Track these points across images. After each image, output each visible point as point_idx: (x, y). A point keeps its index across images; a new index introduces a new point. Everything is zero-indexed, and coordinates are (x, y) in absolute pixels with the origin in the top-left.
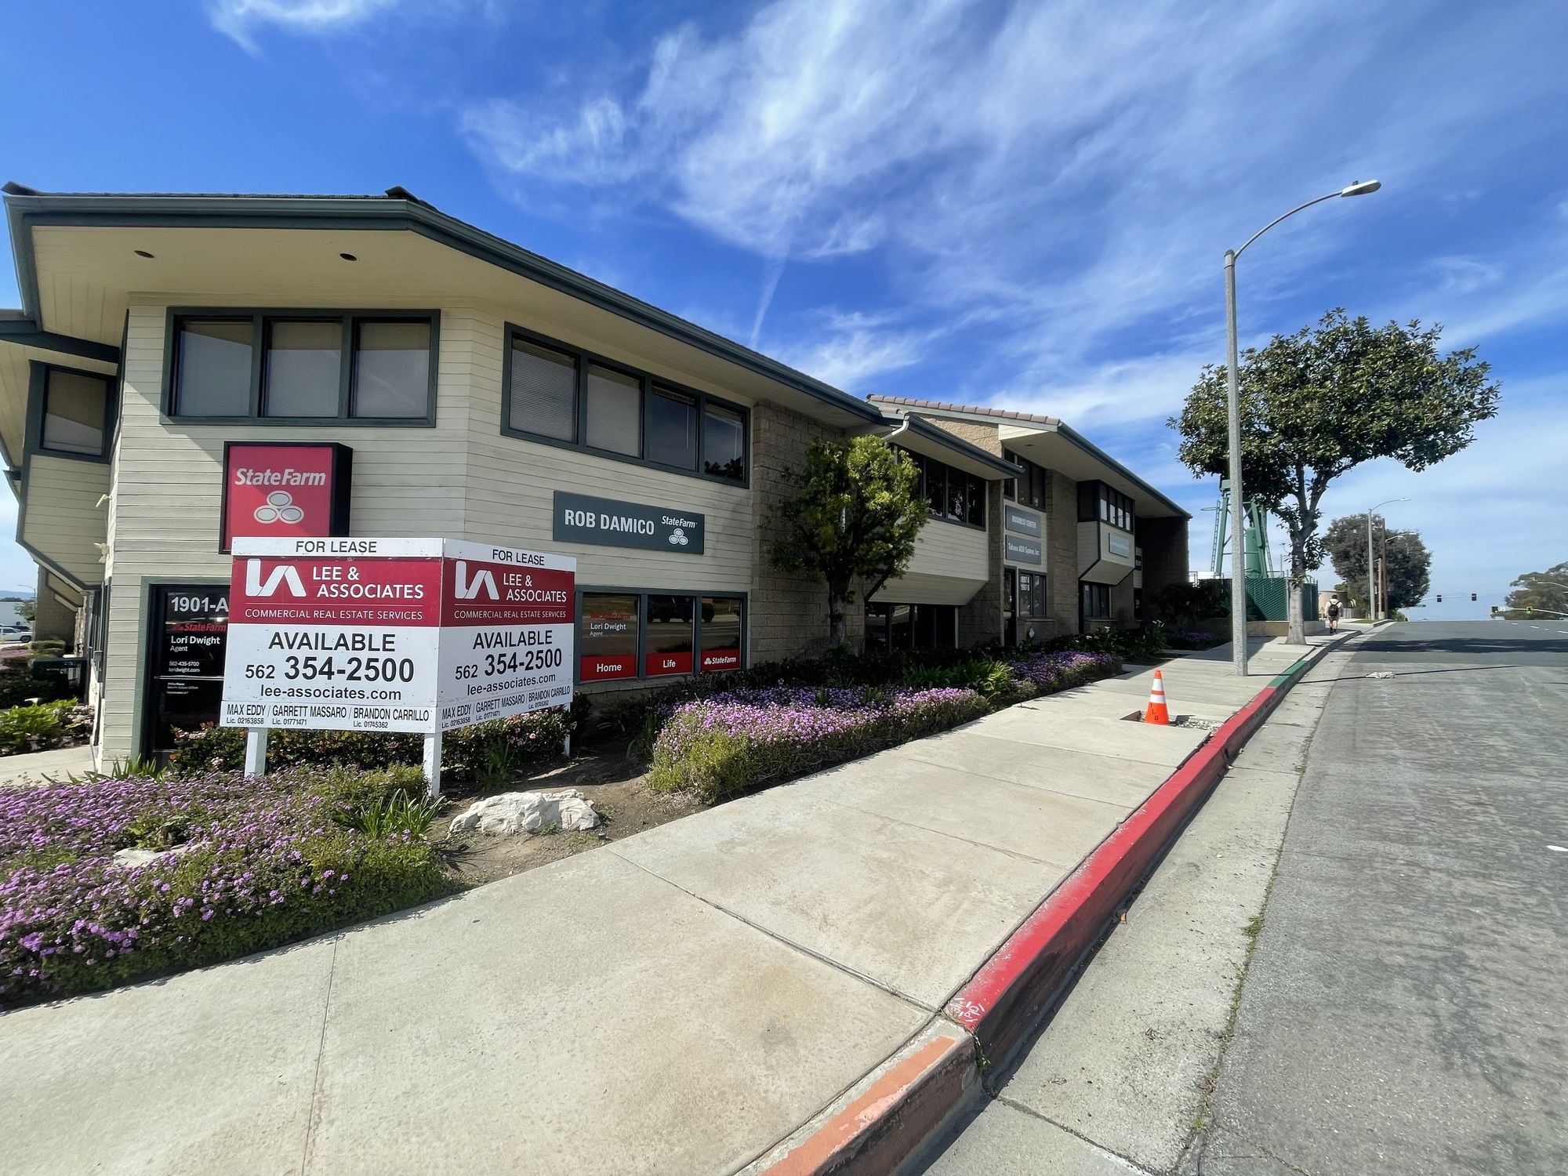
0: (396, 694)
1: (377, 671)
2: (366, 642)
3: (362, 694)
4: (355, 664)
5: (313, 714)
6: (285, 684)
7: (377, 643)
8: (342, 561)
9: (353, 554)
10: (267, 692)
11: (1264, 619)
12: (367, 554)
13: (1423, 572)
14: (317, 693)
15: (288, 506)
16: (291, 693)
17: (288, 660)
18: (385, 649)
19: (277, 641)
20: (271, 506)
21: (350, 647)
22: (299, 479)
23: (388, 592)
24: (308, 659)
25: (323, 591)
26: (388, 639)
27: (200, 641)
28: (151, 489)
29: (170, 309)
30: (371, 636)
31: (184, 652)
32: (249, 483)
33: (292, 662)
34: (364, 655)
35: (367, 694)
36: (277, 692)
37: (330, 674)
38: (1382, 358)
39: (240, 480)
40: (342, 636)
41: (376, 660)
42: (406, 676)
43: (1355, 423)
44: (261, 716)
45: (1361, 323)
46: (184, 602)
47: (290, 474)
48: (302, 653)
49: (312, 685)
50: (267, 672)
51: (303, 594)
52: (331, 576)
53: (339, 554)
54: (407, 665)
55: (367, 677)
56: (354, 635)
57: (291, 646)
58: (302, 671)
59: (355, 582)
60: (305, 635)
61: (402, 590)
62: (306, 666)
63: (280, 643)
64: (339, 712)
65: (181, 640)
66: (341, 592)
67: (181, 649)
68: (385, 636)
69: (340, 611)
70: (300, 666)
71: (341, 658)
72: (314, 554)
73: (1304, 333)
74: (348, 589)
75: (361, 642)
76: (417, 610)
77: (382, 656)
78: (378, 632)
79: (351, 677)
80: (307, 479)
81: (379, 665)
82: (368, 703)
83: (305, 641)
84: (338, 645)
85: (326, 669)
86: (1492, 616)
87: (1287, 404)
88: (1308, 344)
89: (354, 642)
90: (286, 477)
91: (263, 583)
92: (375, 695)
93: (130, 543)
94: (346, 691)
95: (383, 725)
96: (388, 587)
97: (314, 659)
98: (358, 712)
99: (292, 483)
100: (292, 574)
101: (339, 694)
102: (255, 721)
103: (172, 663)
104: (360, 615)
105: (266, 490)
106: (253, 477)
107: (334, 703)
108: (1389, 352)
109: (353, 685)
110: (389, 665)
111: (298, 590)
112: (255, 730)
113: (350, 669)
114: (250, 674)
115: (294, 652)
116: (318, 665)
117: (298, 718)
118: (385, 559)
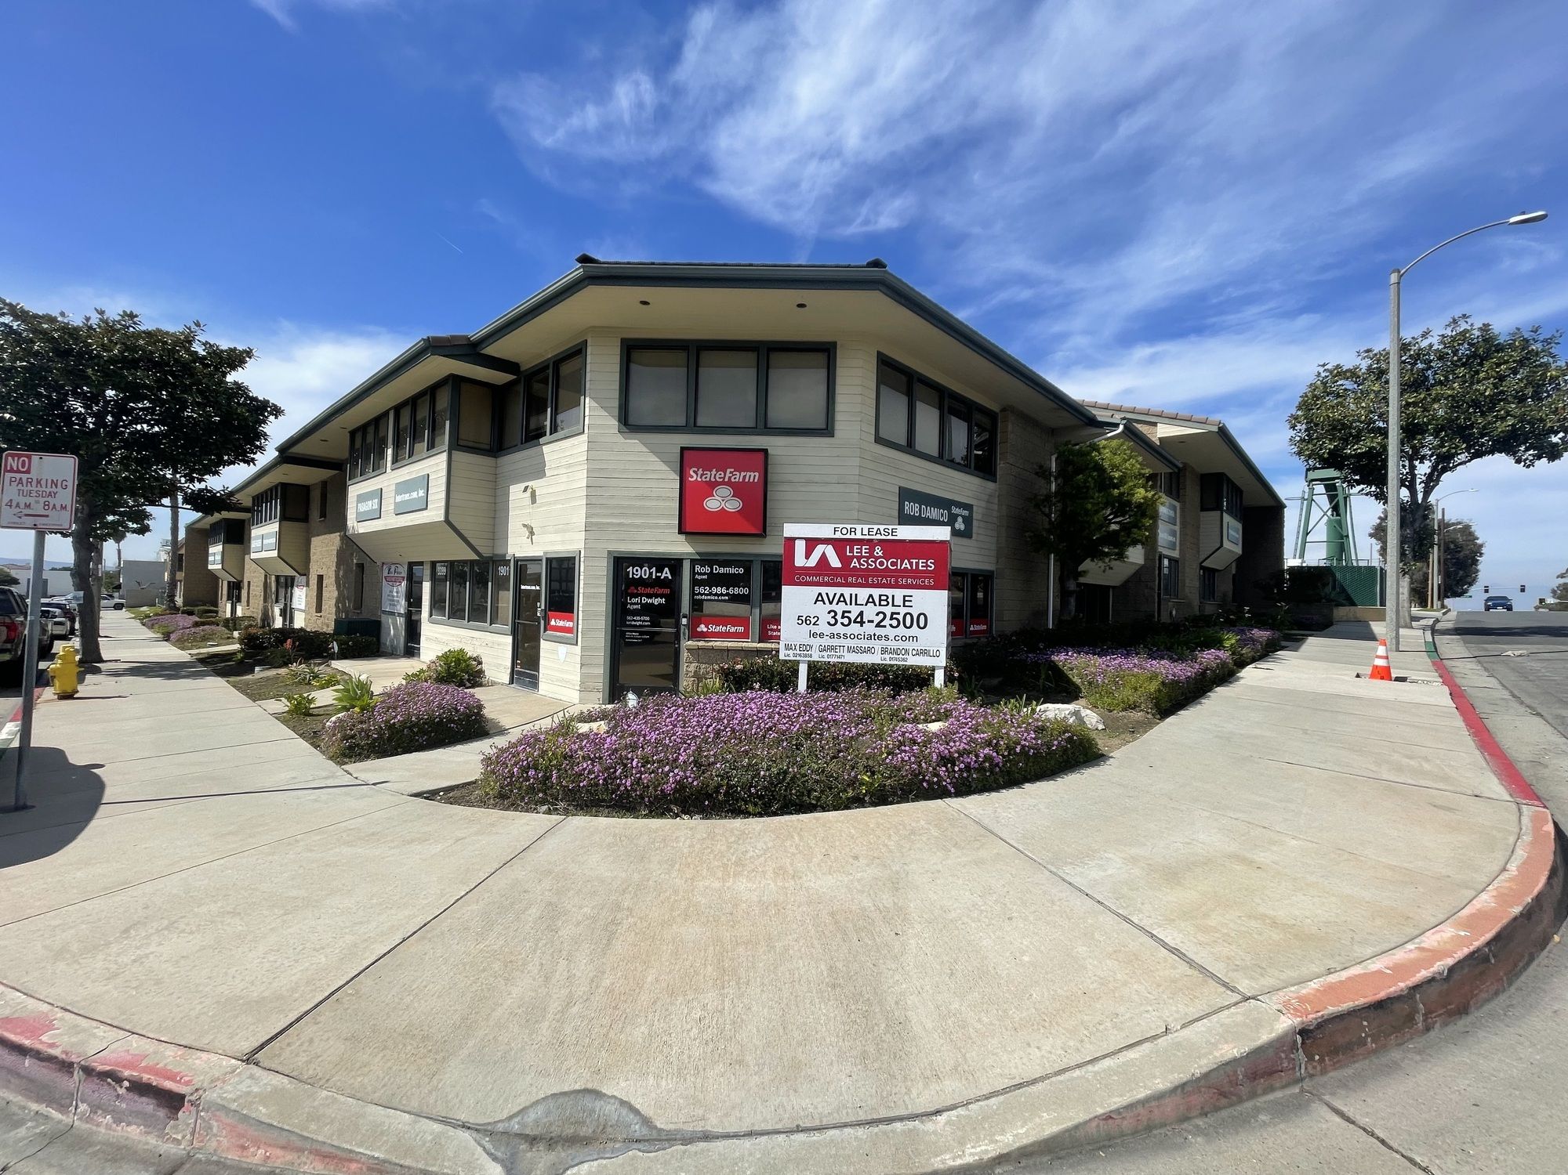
0: (915, 638)
1: (898, 621)
2: (890, 600)
3: (887, 638)
4: (881, 616)
5: (848, 651)
6: (828, 630)
7: (899, 601)
8: (870, 543)
9: (879, 537)
10: (814, 635)
11: (1353, 604)
12: (890, 537)
13: (1475, 562)
14: (852, 636)
15: (729, 498)
16: (832, 636)
17: (829, 613)
18: (904, 606)
19: (820, 598)
20: (717, 498)
21: (877, 603)
22: (738, 477)
23: (906, 564)
24: (844, 612)
25: (855, 563)
26: (907, 598)
27: (650, 601)
28: (613, 482)
29: (623, 341)
30: (893, 596)
31: (637, 609)
32: (699, 479)
33: (833, 614)
34: (888, 610)
35: (891, 637)
36: (821, 635)
37: (862, 623)
38: (1506, 362)
39: (692, 477)
40: (871, 596)
41: (898, 614)
42: (922, 625)
43: (1480, 423)
44: (809, 652)
45: (1485, 328)
46: (637, 571)
47: (731, 472)
48: (840, 608)
49: (849, 630)
50: (813, 621)
51: (839, 565)
52: (861, 552)
53: (867, 537)
54: (922, 617)
55: (891, 625)
56: (880, 596)
57: (831, 603)
58: (840, 620)
59: (880, 557)
60: (842, 595)
61: (917, 564)
62: (843, 617)
63: (823, 600)
64: (869, 650)
65: (635, 600)
66: (868, 564)
67: (635, 607)
68: (904, 597)
69: (866, 579)
70: (839, 617)
71: (870, 612)
72: (848, 536)
73: (1425, 335)
74: (875, 562)
75: (886, 600)
76: (930, 578)
77: (903, 611)
78: (899, 593)
79: (878, 625)
80: (745, 477)
81: (900, 617)
82: (892, 644)
83: (842, 599)
84: (868, 602)
85: (859, 620)
86: (1537, 608)
87: (1415, 404)
88: (1431, 346)
89: (880, 600)
90: (728, 475)
91: (807, 557)
92: (897, 638)
93: (597, 524)
94: (875, 635)
95: (903, 660)
96: (906, 561)
97: (850, 612)
98: (884, 651)
99: (733, 480)
100: (830, 552)
101: (870, 637)
102: (805, 656)
103: (628, 618)
104: (884, 581)
105: (712, 485)
106: (702, 475)
107: (865, 644)
108: (1512, 356)
109: (879, 631)
110: (908, 617)
111: (835, 562)
112: (804, 662)
113: (877, 619)
114: (800, 622)
115: (834, 607)
116: (853, 616)
117: (838, 654)
118: (903, 541)
